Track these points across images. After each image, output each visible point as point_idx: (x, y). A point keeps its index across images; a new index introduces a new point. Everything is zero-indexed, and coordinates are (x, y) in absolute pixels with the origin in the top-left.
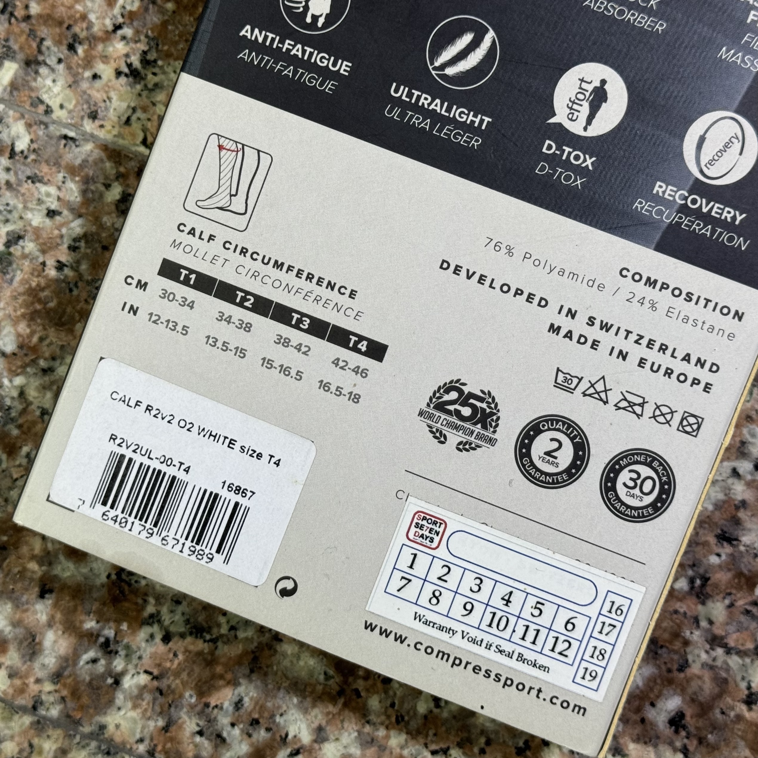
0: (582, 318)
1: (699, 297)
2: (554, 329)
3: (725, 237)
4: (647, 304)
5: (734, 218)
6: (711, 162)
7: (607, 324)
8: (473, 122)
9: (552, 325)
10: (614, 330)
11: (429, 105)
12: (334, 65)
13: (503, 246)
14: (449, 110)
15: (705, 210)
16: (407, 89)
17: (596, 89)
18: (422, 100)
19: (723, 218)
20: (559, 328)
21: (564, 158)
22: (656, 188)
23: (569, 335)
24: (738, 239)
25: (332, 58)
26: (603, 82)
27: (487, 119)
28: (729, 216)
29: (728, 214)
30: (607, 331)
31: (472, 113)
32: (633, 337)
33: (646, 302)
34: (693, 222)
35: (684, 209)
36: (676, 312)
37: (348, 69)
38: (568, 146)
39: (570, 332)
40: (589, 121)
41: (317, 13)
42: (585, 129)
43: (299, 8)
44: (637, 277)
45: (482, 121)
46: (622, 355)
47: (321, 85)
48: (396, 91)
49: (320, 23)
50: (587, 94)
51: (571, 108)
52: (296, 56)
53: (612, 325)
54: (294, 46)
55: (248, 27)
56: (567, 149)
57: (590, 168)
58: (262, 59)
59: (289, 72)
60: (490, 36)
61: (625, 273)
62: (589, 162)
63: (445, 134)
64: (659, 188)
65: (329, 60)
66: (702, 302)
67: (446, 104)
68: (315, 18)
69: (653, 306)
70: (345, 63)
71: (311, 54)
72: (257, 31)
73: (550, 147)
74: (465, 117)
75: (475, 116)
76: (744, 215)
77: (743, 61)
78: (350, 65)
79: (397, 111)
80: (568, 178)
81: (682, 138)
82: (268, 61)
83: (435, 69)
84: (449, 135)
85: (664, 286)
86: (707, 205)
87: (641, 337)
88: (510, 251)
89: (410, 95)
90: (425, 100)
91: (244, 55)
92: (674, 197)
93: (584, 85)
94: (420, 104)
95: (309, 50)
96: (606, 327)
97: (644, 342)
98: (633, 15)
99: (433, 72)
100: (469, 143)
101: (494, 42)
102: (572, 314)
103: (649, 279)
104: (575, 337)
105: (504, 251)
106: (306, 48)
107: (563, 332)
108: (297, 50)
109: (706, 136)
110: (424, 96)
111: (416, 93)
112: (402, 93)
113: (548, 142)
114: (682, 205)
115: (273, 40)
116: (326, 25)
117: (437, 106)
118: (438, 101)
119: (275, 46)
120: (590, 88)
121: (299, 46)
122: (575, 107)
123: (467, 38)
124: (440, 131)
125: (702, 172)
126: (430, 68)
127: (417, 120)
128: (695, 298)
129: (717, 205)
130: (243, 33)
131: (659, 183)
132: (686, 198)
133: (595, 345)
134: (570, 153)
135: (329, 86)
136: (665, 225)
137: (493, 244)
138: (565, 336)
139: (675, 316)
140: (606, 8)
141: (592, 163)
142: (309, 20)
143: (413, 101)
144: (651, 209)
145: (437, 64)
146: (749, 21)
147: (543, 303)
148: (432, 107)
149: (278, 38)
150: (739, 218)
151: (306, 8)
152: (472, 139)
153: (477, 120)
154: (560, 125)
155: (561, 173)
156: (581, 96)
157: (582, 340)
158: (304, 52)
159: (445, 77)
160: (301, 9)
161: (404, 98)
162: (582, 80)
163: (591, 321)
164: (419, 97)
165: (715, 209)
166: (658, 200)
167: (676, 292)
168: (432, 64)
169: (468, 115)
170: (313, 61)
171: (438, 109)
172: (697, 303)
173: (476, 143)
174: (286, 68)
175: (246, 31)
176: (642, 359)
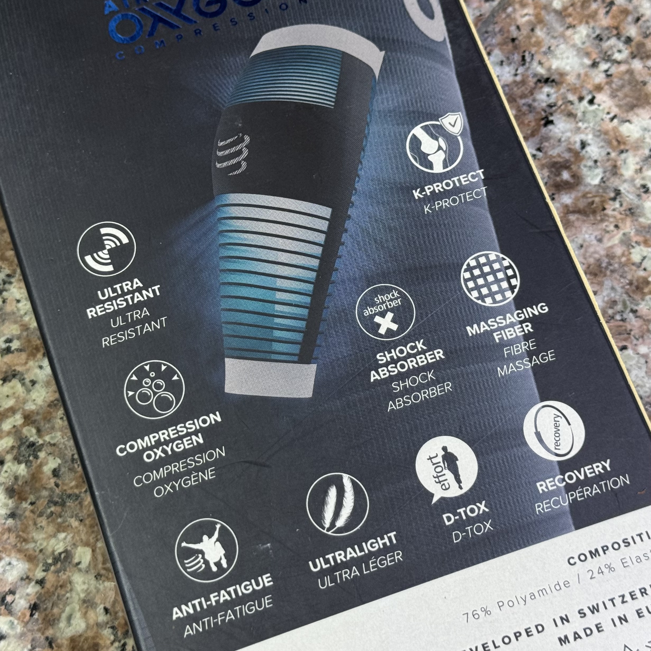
0: (574, 617)
1: (632, 538)
2: (563, 640)
3: (610, 484)
4: (606, 571)
5: (604, 468)
6: (557, 444)
7: (593, 607)
8: (384, 544)
9: (560, 639)
10: (601, 607)
11: (345, 557)
12: (258, 584)
13: (479, 612)
14: (361, 550)
15: (582, 477)
16: (321, 559)
17: (444, 457)
18: (338, 558)
19: (597, 473)
20: (566, 637)
21: (464, 517)
22: (540, 489)
23: (577, 636)
24: (619, 479)
25: (253, 581)
26: (445, 449)
27: (392, 534)
28: (600, 469)
29: (598, 468)
30: (598, 611)
31: (379, 539)
32: (618, 601)
33: (603, 569)
34: (582, 492)
35: (569, 488)
36: (628, 559)
37: (270, 579)
38: (460, 508)
39: (575, 633)
40: (458, 481)
41: (217, 560)
42: (461, 488)
43: (201, 567)
44: (582, 558)
45: (390, 538)
46: (623, 619)
47: (260, 606)
48: (315, 566)
49: (225, 565)
50: (442, 464)
51: (440, 482)
52: (226, 601)
53: (597, 605)
54: (219, 595)
55: (175, 609)
56: (461, 510)
57: (487, 510)
58: (203, 623)
59: (230, 616)
60: (346, 480)
61: (572, 561)
62: (482, 507)
63: (373, 567)
64: (541, 487)
65: (251, 584)
66: (637, 539)
67: (356, 547)
68: (218, 564)
69: (610, 568)
70: (264, 577)
71: (235, 591)
72: (183, 607)
73: (449, 519)
74: (376, 545)
75: (382, 538)
76: (608, 461)
77: (517, 367)
78: (269, 575)
79: (327, 580)
80: (479, 529)
81: (525, 444)
82: (209, 621)
83: (328, 530)
84: (376, 566)
85: (605, 549)
86: (580, 473)
87: (623, 596)
88: (486, 612)
89: (327, 562)
90: (340, 556)
91: (188, 631)
92: (555, 485)
93: (435, 461)
94: (339, 561)
95: (231, 589)
96: (594, 609)
97: (628, 598)
98: (425, 393)
99: (329, 533)
100: (394, 560)
101: (353, 481)
102: (565, 620)
103: (591, 552)
104: (582, 634)
105: (482, 614)
106: (228, 589)
107: (571, 638)
108: (224, 596)
109: (538, 430)
110: (337, 554)
111: (330, 556)
112: (321, 564)
113: (444, 516)
114: (565, 486)
115: (200, 603)
116: (229, 563)
117: (351, 553)
118: (349, 550)
119: (205, 607)
120: (440, 459)
121: (223, 592)
122: (441, 479)
123: (333, 492)
124: (368, 568)
125: (557, 455)
126: (325, 531)
127: (346, 575)
128: (630, 540)
129: (586, 468)
130: (175, 617)
131: (538, 484)
132: (564, 480)
133: (599, 628)
134: (465, 512)
135: (266, 602)
136: (568, 509)
137: (470, 615)
138: (575, 639)
139: (630, 563)
140: (404, 402)
141: (485, 506)
142: (214, 569)
143: (333, 563)
144: (549, 505)
145: (327, 525)
146: (497, 341)
147: (540, 629)
148: (349, 557)
149: (203, 599)
150: (607, 465)
151: (206, 562)
152: (393, 556)
153: (386, 540)
154: (443, 499)
155: (472, 529)
156: (439, 469)
157: (588, 632)
158: (229, 593)
159: (340, 530)
160: (204, 566)
161: (324, 566)
162: (430, 458)
163: (582, 614)
164: (334, 558)
165: (588, 472)
166: (548, 495)
167: (616, 546)
168: (324, 528)
169: (377, 542)
170: (240, 594)
171: (354, 555)
172: (635, 543)
173: (398, 555)
174: (225, 615)
175: (176, 614)
176: (637, 611)
